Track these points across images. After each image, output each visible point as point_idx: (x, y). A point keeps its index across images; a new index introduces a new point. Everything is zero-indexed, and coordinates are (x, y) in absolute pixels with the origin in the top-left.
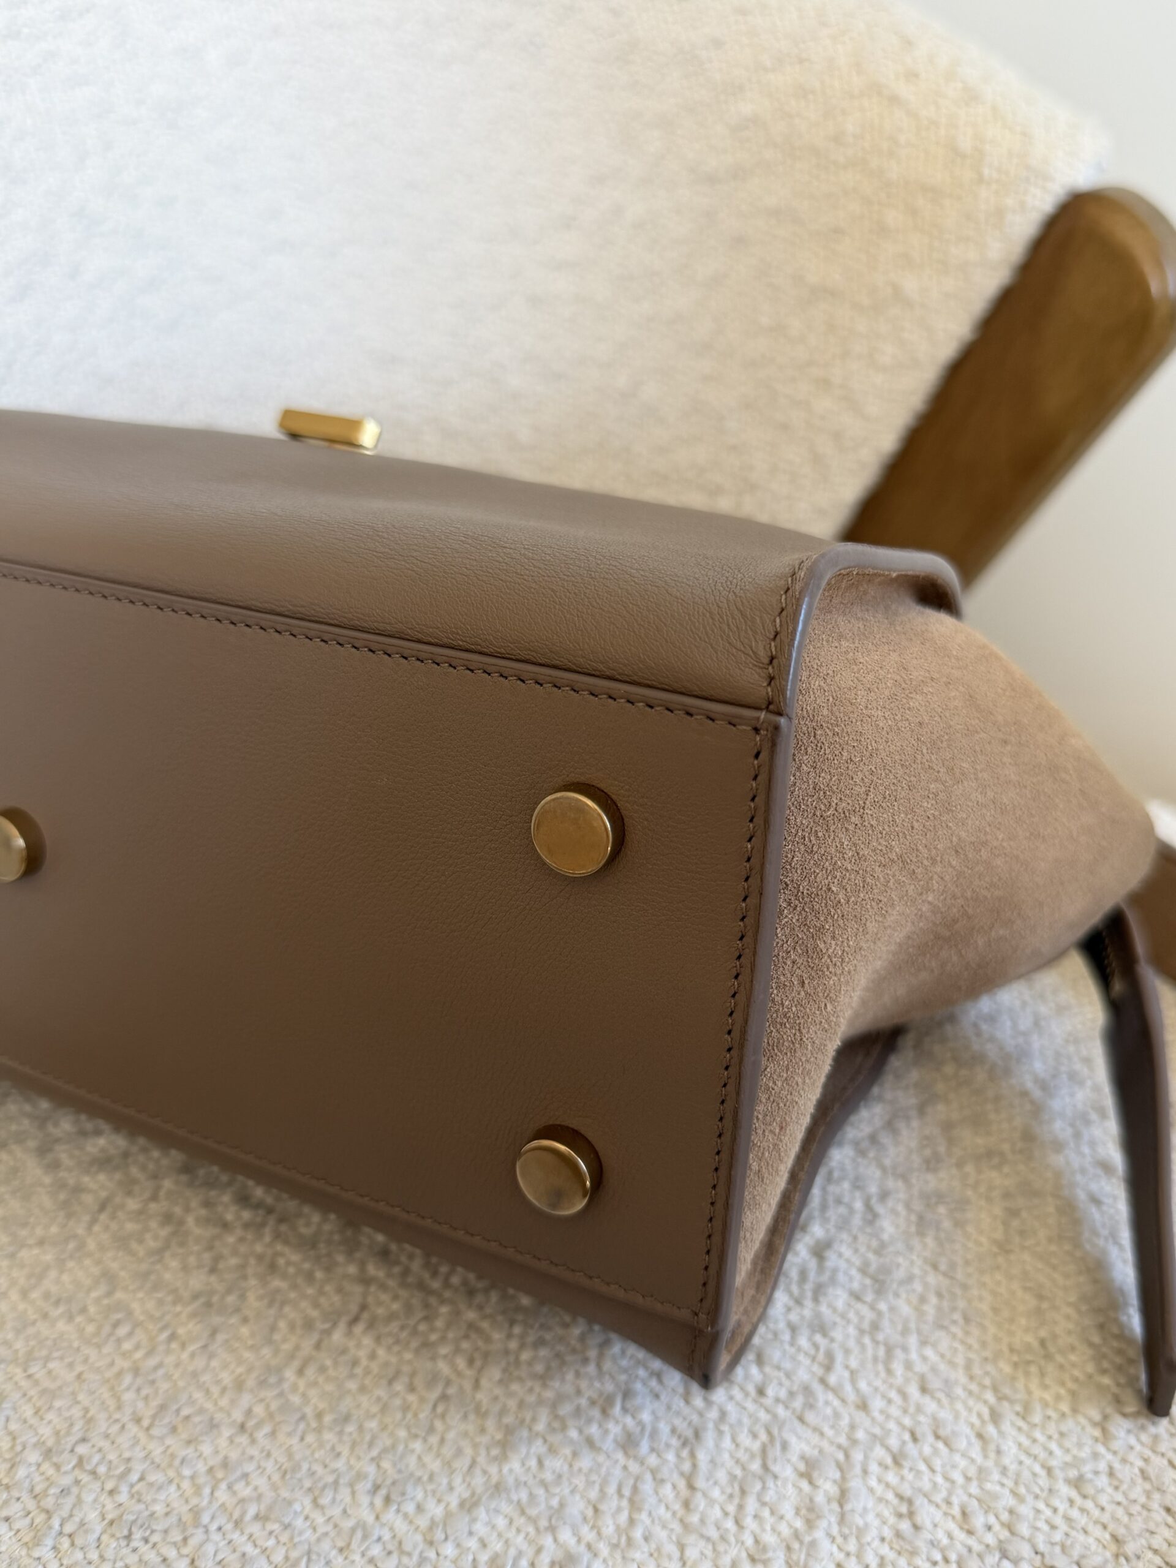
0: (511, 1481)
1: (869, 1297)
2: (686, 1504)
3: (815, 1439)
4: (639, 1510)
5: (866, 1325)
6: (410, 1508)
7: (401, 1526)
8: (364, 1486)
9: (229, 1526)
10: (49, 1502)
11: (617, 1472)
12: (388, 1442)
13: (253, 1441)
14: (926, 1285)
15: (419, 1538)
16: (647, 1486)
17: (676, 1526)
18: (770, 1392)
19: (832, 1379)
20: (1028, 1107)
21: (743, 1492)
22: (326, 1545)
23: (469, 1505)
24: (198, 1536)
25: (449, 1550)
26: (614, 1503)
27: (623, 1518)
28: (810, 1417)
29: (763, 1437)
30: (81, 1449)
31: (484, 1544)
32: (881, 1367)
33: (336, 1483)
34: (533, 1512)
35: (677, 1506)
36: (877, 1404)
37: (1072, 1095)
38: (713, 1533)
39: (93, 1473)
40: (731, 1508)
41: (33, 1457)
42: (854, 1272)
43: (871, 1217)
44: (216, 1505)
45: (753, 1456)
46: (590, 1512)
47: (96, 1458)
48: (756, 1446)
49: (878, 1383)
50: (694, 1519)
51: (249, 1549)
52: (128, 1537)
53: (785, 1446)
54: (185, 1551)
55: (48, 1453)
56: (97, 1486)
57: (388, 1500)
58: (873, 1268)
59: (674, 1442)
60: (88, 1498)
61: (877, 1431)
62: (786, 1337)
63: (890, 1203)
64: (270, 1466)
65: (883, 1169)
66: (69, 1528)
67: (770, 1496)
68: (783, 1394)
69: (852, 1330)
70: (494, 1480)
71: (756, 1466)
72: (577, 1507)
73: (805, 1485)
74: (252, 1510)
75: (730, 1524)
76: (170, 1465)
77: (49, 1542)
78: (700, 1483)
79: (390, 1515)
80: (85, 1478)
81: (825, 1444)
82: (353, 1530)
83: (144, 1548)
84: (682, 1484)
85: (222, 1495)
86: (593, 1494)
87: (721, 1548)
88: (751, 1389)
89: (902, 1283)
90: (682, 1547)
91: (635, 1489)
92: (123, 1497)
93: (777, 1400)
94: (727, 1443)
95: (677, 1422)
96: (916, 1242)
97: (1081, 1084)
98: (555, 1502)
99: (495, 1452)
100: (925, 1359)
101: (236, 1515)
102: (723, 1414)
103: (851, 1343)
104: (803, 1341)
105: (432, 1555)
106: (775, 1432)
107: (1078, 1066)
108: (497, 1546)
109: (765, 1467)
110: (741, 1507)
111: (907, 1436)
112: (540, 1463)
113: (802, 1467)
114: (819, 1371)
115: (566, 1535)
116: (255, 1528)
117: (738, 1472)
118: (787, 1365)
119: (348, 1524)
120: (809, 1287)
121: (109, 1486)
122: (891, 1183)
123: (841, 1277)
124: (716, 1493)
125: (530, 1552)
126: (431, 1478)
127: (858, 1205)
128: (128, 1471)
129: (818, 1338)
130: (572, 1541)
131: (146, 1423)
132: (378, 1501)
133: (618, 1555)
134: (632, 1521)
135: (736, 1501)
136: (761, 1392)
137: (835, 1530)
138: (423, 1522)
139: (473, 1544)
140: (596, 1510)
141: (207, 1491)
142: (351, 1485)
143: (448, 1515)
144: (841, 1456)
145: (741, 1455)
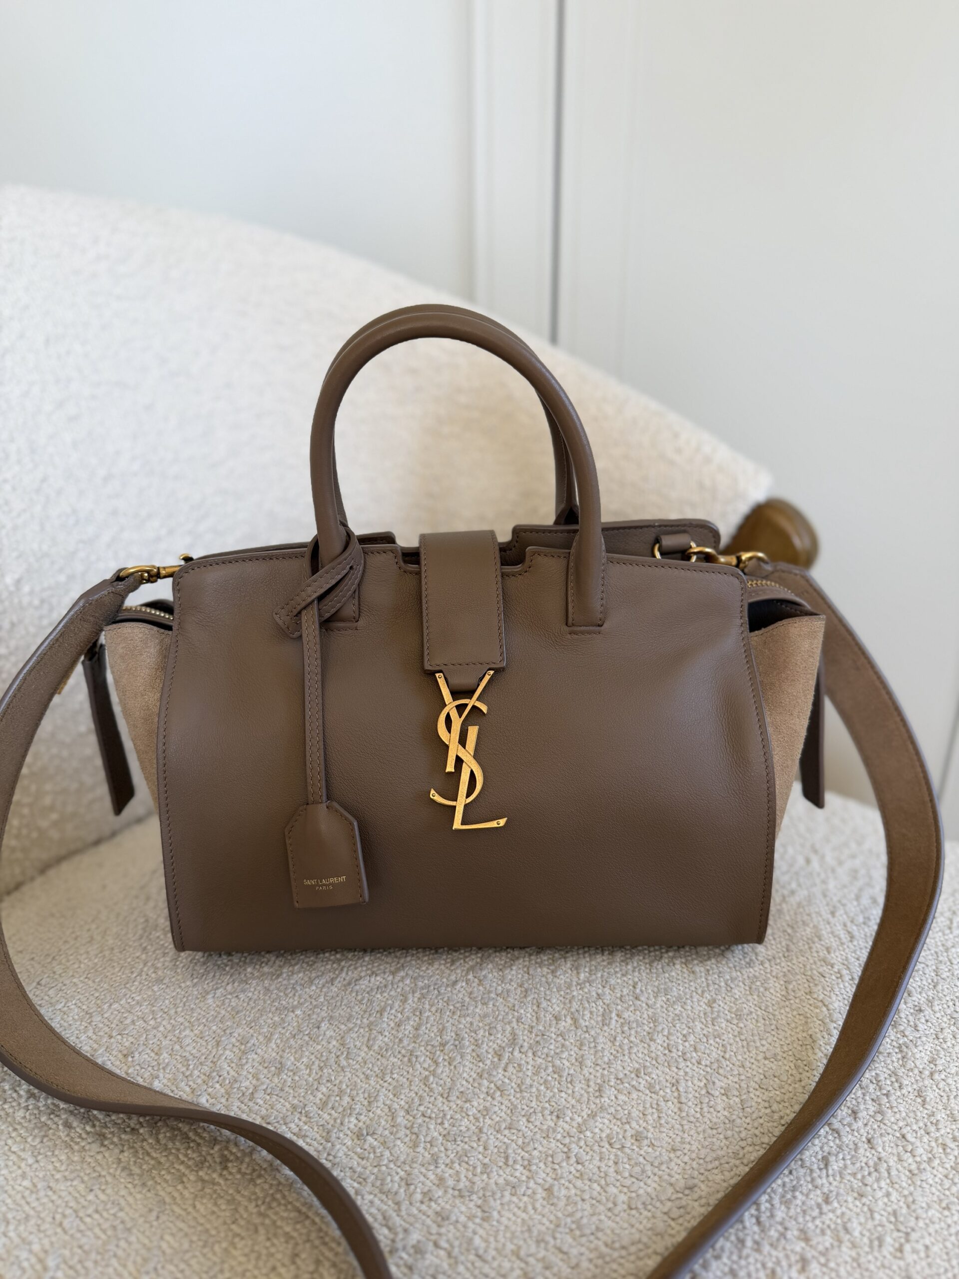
0: (606, 1104)
1: (735, 1022)
2: (680, 1109)
3: (725, 1080)
4: (661, 1112)
5: (736, 1033)
6: (568, 1119)
7: (566, 1127)
8: (547, 1112)
9: (495, 1133)
10: (416, 1130)
11: (648, 1098)
12: (552, 1094)
13: (493, 1099)
14: (758, 1016)
15: (575, 1130)
16: (662, 1104)
17: (676, 1117)
18: (703, 1063)
19: (727, 1056)
20: (787, 937)
21: (701, 1103)
22: (538, 1136)
23: (593, 1115)
24: (484, 1136)
25: (588, 1134)
26: (650, 1110)
27: (655, 1116)
28: (721, 1071)
29: (705, 1081)
30: (422, 1108)
31: (601, 1130)
32: (745, 1050)
33: (535, 1112)
34: (619, 1117)
35: (676, 1110)
36: (747, 1064)
37: (805, 930)
38: (692, 1119)
39: (430, 1117)
40: (698, 1110)
41: (402, 1113)
42: (727, 1012)
43: (729, 989)
44: (486, 1126)
45: (702, 1089)
46: (641, 1115)
47: (429, 1111)
48: (702, 1084)
49: (746, 1056)
50: (684, 1114)
51: (506, 1140)
52: (455, 1140)
53: (714, 1083)
54: (481, 1143)
55: (408, 1112)
56: (433, 1122)
57: (558, 1117)
58: (734, 1010)
59: (668, 1085)
60: (432, 1127)
61: (749, 1075)
62: (705, 1040)
63: (736, 982)
64: (503, 1107)
65: (730, 968)
66: (428, 1139)
67: (712, 1103)
68: (708, 1063)
69: (730, 1035)
70: (599, 1106)
71: (703, 1092)
72: (635, 1113)
73: (724, 1098)
74: (503, 1126)
75: (698, 1115)
76: (462, 1111)
77: (422, 1145)
78: (683, 1100)
79: (561, 1123)
80: (427, 1120)
81: (730, 1082)
82: (548, 1130)
83: (462, 1144)
84: (676, 1101)
85: (488, 1121)
86: (641, 1108)
87: (698, 1124)
88: (694, 1061)
89: (748, 1015)
90: (682, 1125)
91: (657, 1104)
92: (446, 1125)
93: (706, 1066)
94: (690, 1083)
95: (668, 1077)
96: (750, 998)
97: (808, 925)
98: (626, 1112)
99: (597, 1094)
100: (763, 1045)
101: (497, 1128)
102: (686, 1073)
103: (732, 1041)
104: (711, 1041)
105: (582, 1136)
106: (708, 1077)
107: (806, 918)
108: (608, 1131)
109: (708, 1092)
110: (701, 1109)
111: (762, 1077)
112: (616, 1098)
113: (723, 1091)
114: (722, 1054)
115: (634, 1124)
116: (506, 1132)
117: (697, 1095)
118: (707, 1051)
119: (545, 1127)
120: (709, 1019)
121: (439, 1121)
122: (734, 974)
123: (721, 1014)
124: (690, 1104)
125: (622, 1132)
126: (573, 1106)
127: (723, 984)
128: (445, 1115)
129: (718, 1040)
130: (637, 1127)
131: (445, 1096)
132: (554, 1118)
133: (657, 1130)
134: (659, 1117)
135: (699, 1106)
136: (699, 1063)
137: (741, 1114)
138: (575, 1124)
139: (597, 1130)
140: (644, 1115)
141: (481, 1120)
142: (541, 1112)
143: (585, 1121)
144: (737, 1086)
145: (696, 1088)
